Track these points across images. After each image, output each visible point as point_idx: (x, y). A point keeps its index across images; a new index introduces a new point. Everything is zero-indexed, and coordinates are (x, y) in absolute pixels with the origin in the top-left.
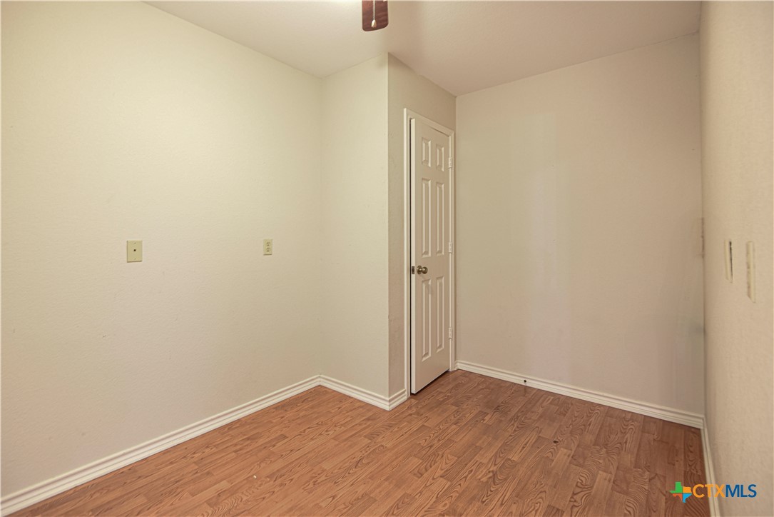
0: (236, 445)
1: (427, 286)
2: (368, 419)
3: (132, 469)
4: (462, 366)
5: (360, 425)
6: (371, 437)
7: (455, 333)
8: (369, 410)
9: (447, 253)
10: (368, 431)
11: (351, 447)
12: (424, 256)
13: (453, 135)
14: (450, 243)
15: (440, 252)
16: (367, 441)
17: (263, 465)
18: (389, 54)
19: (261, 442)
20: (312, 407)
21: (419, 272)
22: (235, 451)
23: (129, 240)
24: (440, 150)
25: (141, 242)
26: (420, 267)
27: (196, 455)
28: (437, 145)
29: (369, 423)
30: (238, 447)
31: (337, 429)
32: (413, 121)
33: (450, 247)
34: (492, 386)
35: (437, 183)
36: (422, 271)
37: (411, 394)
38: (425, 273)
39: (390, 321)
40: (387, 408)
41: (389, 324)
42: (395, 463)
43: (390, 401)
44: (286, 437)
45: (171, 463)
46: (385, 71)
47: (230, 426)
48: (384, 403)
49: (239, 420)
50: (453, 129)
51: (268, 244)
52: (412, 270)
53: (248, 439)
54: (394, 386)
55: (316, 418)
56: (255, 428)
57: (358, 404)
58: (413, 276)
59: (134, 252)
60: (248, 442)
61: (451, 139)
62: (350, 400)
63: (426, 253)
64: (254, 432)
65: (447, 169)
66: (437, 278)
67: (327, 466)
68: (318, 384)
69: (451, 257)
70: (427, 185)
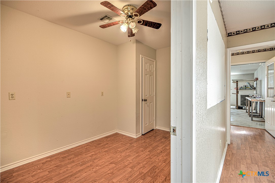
0: (95, 145)
1: (147, 105)
2: (130, 140)
3: (69, 150)
4: (157, 128)
5: (128, 141)
6: (131, 144)
7: (156, 118)
8: (130, 138)
9: (153, 96)
10: (130, 143)
11: (125, 146)
12: (146, 96)
13: (155, 61)
14: (154, 93)
15: (151, 95)
16: (129, 145)
17: (102, 149)
18: (136, 40)
19: (101, 145)
20: (115, 138)
21: (144, 101)
22: (95, 147)
23: (67, 92)
24: (151, 66)
25: (70, 92)
26: (145, 99)
27: (85, 148)
28: (150, 64)
29: (130, 141)
30: (96, 146)
31: (122, 142)
32: (143, 58)
33: (154, 94)
34: (165, 133)
35: (150, 75)
36: (146, 100)
37: (142, 134)
38: (146, 101)
39: (136, 114)
40: (135, 138)
41: (136, 115)
42: (136, 149)
43: (136, 136)
44: (108, 144)
45: (79, 149)
46: (135, 44)
47: (93, 141)
48: (134, 136)
49: (95, 140)
50: (155, 59)
51: (102, 93)
52: (142, 100)
53: (98, 144)
54: (137, 132)
55: (116, 140)
56: (100, 142)
57: (127, 137)
58: (143, 102)
59: (69, 95)
60: (98, 145)
61: (155, 62)
62: (125, 136)
63: (147, 95)
64: (99, 143)
65: (153, 71)
66: (150, 103)
67: (119, 150)
68: (116, 132)
69: (155, 97)
70: (147, 76)
